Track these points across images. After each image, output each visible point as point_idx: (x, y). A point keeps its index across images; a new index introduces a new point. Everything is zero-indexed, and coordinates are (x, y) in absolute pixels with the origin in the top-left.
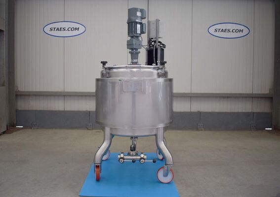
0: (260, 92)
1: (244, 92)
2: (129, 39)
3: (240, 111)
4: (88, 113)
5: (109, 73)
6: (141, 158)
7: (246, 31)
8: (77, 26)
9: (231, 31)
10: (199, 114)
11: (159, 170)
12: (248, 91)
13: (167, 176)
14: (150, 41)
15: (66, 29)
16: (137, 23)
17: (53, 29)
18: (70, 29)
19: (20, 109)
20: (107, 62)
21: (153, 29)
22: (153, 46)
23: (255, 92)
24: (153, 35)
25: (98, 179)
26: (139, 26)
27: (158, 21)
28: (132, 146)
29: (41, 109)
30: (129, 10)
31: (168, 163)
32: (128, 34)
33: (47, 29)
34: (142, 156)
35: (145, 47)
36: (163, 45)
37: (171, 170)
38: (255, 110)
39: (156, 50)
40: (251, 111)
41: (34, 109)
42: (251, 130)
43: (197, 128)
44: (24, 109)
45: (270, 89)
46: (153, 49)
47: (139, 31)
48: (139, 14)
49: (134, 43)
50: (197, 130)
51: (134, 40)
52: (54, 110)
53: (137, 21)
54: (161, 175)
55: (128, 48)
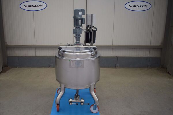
0: (155, 45)
1: (145, 45)
2: (74, 28)
3: (142, 56)
4: (50, 58)
5: (63, 54)
6: (82, 102)
7: (149, 6)
8: (41, 3)
9: (140, 6)
10: (117, 58)
11: (91, 106)
12: (147, 44)
13: (95, 110)
14: (87, 27)
15: (34, 6)
16: (79, 19)
17: (26, 6)
18: (36, 6)
19: (9, 55)
20: (61, 48)
21: (89, 20)
22: (89, 30)
23: (152, 45)
24: (89, 23)
25: (58, 111)
26: (80, 21)
27: (92, 15)
28: (77, 94)
29: (22, 55)
30: (74, 10)
31: (96, 103)
32: (74, 25)
33: (22, 6)
34: (82, 100)
35: (84, 30)
36: (95, 28)
37: (98, 106)
38: (151, 56)
39: (91, 33)
40: (148, 56)
41: (18, 55)
42: (147, 68)
43: (115, 67)
44: (11, 56)
45: (161, 43)
46: (89, 32)
47: (80, 24)
48: (80, 13)
49: (77, 32)
50: (115, 68)
51: (77, 29)
52: (29, 56)
53: (79, 18)
54: (92, 109)
55: (74, 34)
